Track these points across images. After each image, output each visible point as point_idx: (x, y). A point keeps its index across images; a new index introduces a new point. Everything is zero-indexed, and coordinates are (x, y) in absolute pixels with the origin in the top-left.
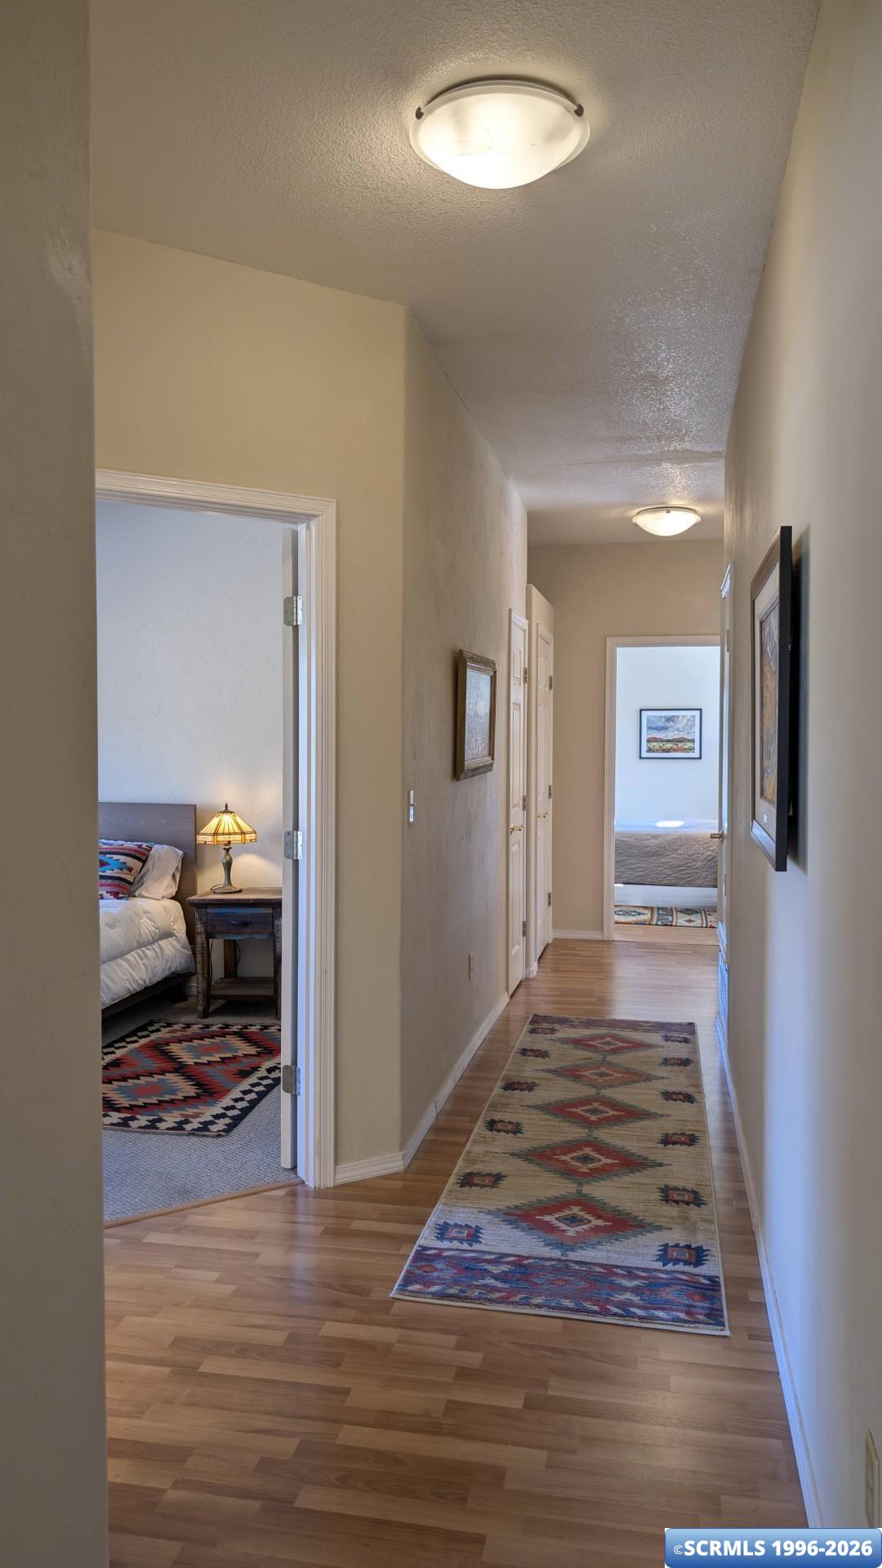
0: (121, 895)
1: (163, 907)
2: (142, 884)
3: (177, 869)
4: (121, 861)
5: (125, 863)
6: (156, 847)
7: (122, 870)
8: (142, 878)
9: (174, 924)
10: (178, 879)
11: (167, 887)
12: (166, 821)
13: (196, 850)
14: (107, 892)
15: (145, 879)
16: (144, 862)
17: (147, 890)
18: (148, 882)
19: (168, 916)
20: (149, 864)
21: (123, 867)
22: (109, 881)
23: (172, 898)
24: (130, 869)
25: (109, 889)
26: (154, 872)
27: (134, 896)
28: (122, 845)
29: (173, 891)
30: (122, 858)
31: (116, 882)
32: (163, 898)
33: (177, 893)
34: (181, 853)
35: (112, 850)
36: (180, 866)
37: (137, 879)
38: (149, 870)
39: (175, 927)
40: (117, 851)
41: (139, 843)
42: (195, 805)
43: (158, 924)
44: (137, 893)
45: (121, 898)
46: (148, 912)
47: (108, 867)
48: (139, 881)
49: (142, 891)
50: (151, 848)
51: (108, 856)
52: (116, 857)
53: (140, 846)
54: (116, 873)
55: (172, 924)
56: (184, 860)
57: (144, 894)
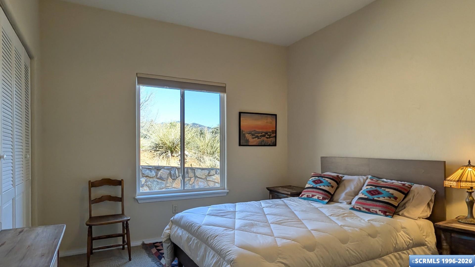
0: (388, 214)
1: (418, 225)
2: (405, 208)
3: (431, 200)
4: (390, 192)
5: (393, 194)
6: (415, 186)
7: (390, 198)
8: (405, 204)
9: (426, 238)
10: (432, 208)
11: (423, 211)
12: (423, 171)
13: (445, 191)
14: (379, 211)
15: (407, 205)
16: (406, 195)
17: (408, 212)
18: (409, 207)
19: (422, 232)
20: (410, 196)
21: (391, 196)
22: (381, 204)
23: (426, 219)
24: (396, 198)
25: (380, 208)
26: (413, 201)
27: (399, 215)
28: (393, 183)
29: (429, 213)
30: (391, 191)
31: (385, 205)
32: (419, 218)
33: (431, 215)
34: (434, 191)
35: (387, 186)
36: (433, 199)
37: (400, 205)
38: (409, 200)
39: (426, 239)
40: (389, 186)
41: (403, 183)
42: (445, 162)
43: (412, 237)
44: (400, 213)
45: (387, 216)
46: (404, 228)
47: (382, 195)
48: (403, 206)
49: (405, 212)
50: (411, 187)
51: (383, 189)
52: (387, 190)
53: (404, 185)
54: (386, 199)
55: (424, 237)
56: (436, 196)
57: (406, 214)
